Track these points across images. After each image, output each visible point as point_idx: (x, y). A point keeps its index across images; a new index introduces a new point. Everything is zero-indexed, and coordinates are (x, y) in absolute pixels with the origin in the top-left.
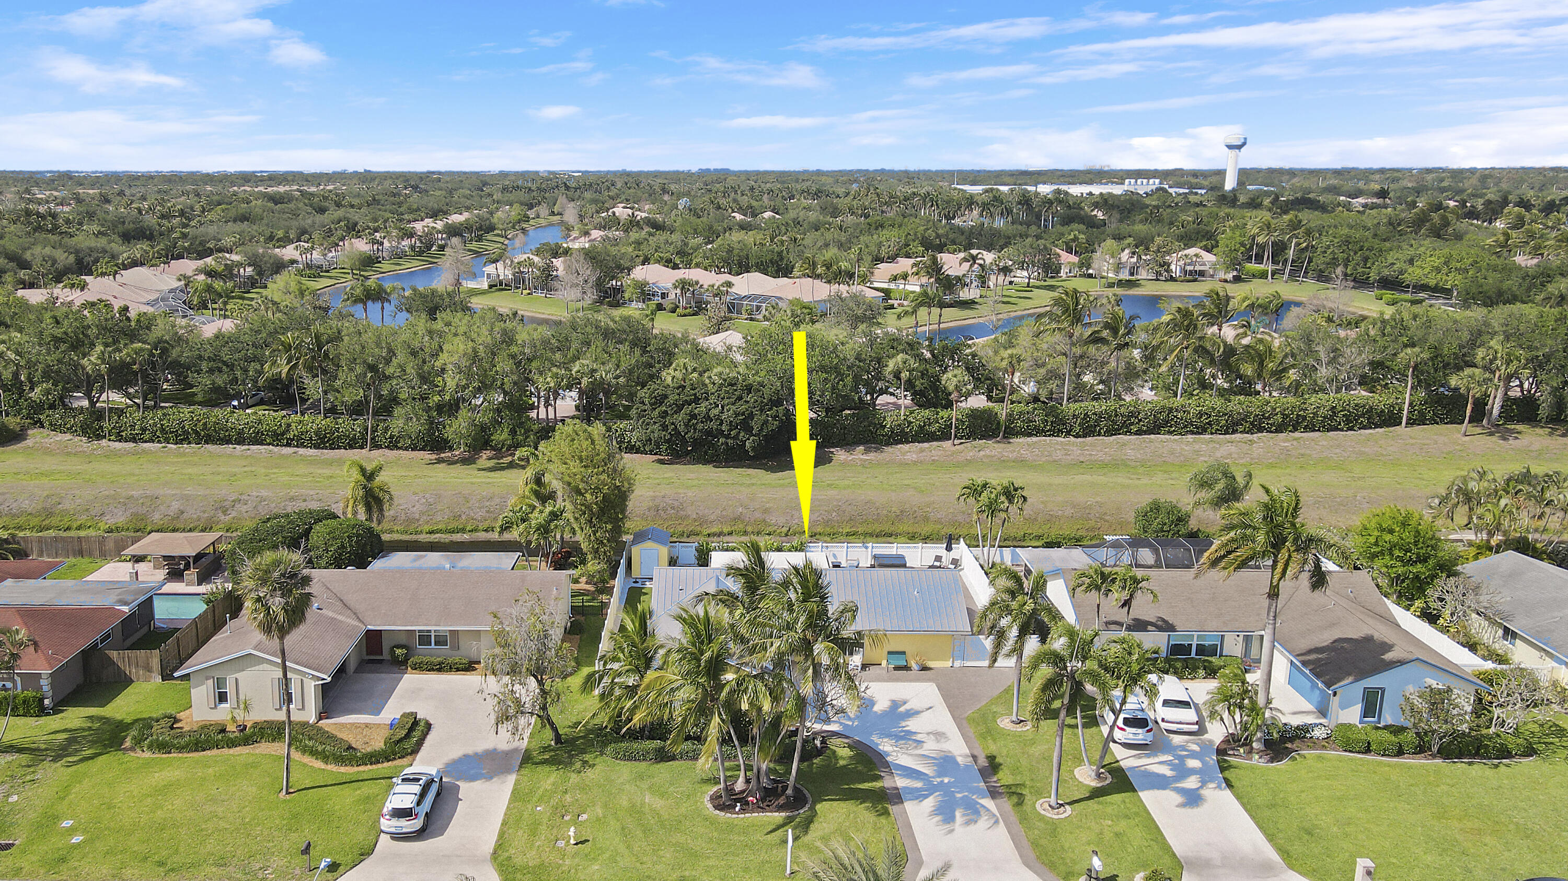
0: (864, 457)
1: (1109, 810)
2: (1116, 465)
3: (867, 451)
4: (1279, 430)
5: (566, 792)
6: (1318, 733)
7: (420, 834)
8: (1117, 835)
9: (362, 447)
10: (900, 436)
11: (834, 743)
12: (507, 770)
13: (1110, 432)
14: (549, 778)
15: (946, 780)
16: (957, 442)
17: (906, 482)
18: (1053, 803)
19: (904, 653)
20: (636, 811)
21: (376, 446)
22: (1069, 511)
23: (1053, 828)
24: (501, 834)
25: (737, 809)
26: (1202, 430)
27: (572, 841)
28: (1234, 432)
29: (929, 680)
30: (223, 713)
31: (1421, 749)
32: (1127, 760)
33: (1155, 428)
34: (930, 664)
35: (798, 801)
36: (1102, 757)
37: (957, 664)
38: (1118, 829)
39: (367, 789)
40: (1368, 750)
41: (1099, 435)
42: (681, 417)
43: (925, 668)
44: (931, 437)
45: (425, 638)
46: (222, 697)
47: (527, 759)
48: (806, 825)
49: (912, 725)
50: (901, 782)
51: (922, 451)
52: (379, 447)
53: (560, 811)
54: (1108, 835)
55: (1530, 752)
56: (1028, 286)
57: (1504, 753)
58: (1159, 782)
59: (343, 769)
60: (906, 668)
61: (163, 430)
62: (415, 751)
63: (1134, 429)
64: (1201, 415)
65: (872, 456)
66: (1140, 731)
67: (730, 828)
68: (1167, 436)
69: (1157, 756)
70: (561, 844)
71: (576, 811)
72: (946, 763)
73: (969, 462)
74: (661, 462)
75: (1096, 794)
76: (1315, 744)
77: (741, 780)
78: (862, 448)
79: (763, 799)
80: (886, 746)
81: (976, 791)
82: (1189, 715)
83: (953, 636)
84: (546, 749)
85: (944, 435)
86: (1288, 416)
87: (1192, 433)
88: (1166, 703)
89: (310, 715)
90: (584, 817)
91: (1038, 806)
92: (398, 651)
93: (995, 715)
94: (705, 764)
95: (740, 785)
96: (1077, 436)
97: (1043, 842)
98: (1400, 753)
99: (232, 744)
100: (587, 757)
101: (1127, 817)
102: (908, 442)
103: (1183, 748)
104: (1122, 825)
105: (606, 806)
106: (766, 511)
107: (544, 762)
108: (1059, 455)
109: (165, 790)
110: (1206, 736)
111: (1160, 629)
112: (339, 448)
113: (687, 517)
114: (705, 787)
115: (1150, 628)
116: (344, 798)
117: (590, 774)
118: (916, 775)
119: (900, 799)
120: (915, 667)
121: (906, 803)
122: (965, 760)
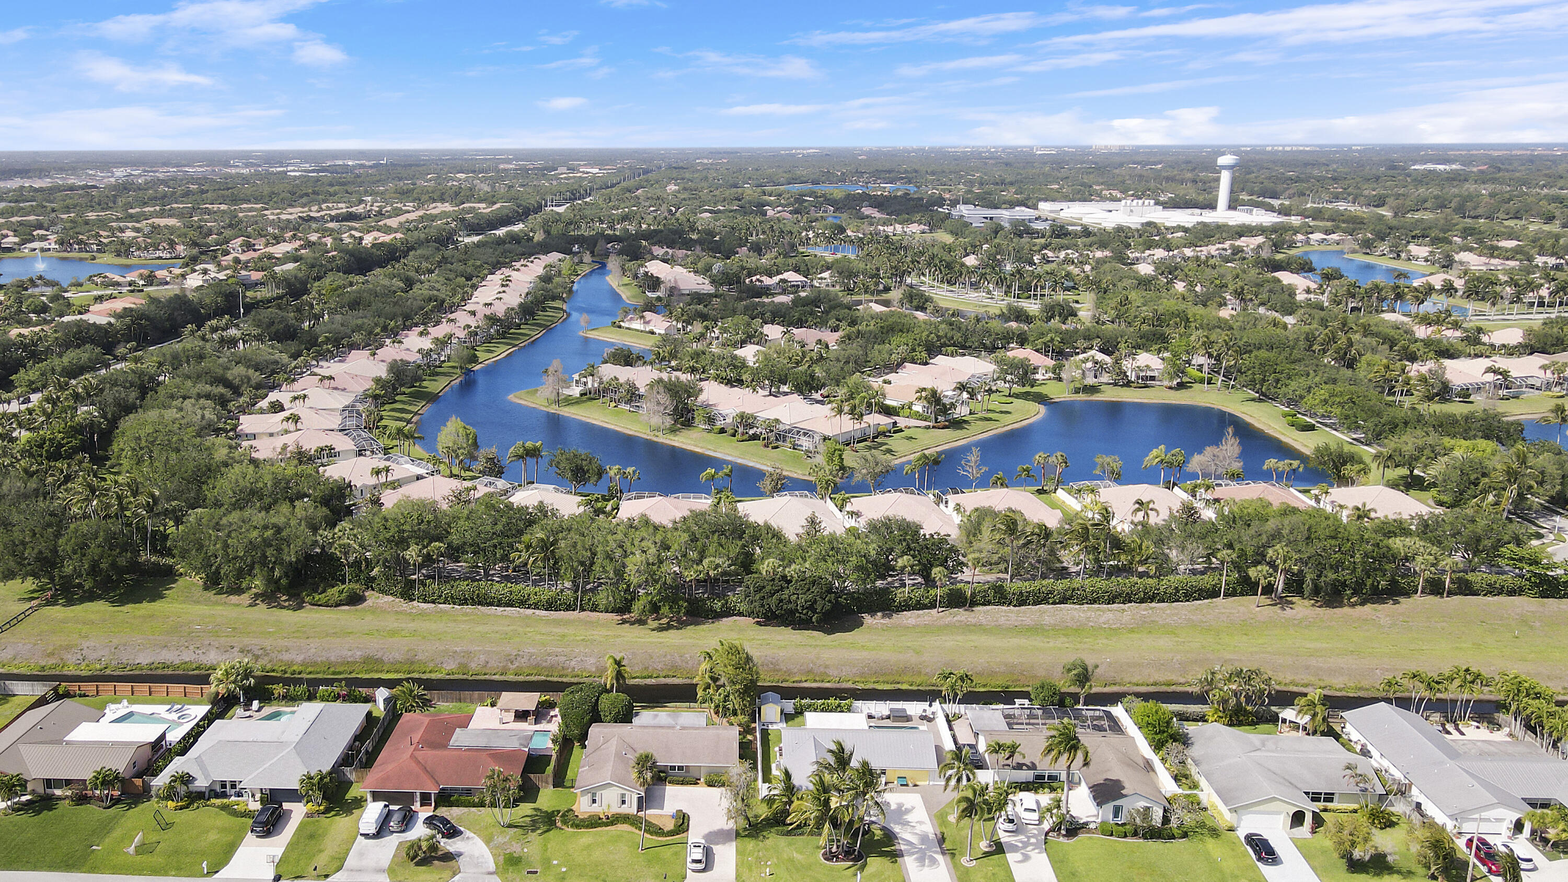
0: (882, 621)
1: (992, 862)
2: (1036, 629)
3: (883, 617)
5: (759, 851)
6: (1092, 826)
7: (704, 870)
8: (993, 874)
9: (574, 610)
10: (906, 606)
11: (873, 826)
12: (731, 840)
13: (1035, 603)
14: (750, 844)
15: (923, 847)
16: (941, 609)
17: (909, 644)
18: (968, 859)
19: (905, 777)
20: (791, 860)
21: (582, 609)
22: (1003, 669)
23: (967, 871)
24: (737, 870)
25: (834, 860)
26: (1093, 601)
27: (766, 874)
29: (917, 792)
30: (596, 809)
31: (1135, 834)
32: (1004, 838)
33: (1064, 600)
34: (918, 783)
35: (859, 857)
36: (992, 835)
37: (931, 783)
38: (994, 871)
39: (675, 848)
40: (1112, 835)
41: (1029, 605)
42: (773, 601)
43: (915, 785)
44: (925, 607)
45: (673, 768)
46: (594, 801)
47: (738, 834)
48: (862, 868)
49: (909, 817)
50: (903, 847)
51: (919, 616)
52: (585, 610)
53: (759, 859)
54: (990, 874)
55: (1185, 835)
56: (1010, 396)
57: (1173, 837)
58: (1015, 849)
59: (660, 839)
60: (907, 785)
62: (688, 830)
63: (1052, 600)
65: (886, 621)
66: (1011, 824)
67: (832, 869)
68: (1072, 606)
69: (1018, 836)
70: (763, 875)
71: (766, 860)
72: (924, 838)
73: (947, 626)
74: (758, 623)
75: (987, 854)
76: (1090, 831)
77: (835, 847)
78: (880, 614)
79: (845, 856)
80: (897, 829)
81: (936, 852)
82: (1035, 816)
84: (745, 829)
85: (932, 605)
87: (1087, 603)
88: (1026, 810)
89: (634, 810)
90: (769, 863)
91: (962, 860)
92: (662, 775)
93: (946, 814)
94: (822, 841)
95: (834, 850)
96: (1015, 606)
97: (962, 877)
98: (1125, 836)
99: (606, 825)
100: (765, 833)
101: (999, 866)
102: (910, 610)
103: (1031, 833)
104: (996, 870)
105: (778, 858)
106: (827, 667)
107: (746, 836)
108: (1002, 620)
109: (588, 847)
110: (1041, 826)
111: (1029, 768)
112: (560, 610)
114: (819, 850)
115: (1024, 767)
116: (667, 853)
117: (768, 842)
118: (909, 843)
119: (903, 856)
120: (911, 785)
121: (906, 858)
122: (932, 836)
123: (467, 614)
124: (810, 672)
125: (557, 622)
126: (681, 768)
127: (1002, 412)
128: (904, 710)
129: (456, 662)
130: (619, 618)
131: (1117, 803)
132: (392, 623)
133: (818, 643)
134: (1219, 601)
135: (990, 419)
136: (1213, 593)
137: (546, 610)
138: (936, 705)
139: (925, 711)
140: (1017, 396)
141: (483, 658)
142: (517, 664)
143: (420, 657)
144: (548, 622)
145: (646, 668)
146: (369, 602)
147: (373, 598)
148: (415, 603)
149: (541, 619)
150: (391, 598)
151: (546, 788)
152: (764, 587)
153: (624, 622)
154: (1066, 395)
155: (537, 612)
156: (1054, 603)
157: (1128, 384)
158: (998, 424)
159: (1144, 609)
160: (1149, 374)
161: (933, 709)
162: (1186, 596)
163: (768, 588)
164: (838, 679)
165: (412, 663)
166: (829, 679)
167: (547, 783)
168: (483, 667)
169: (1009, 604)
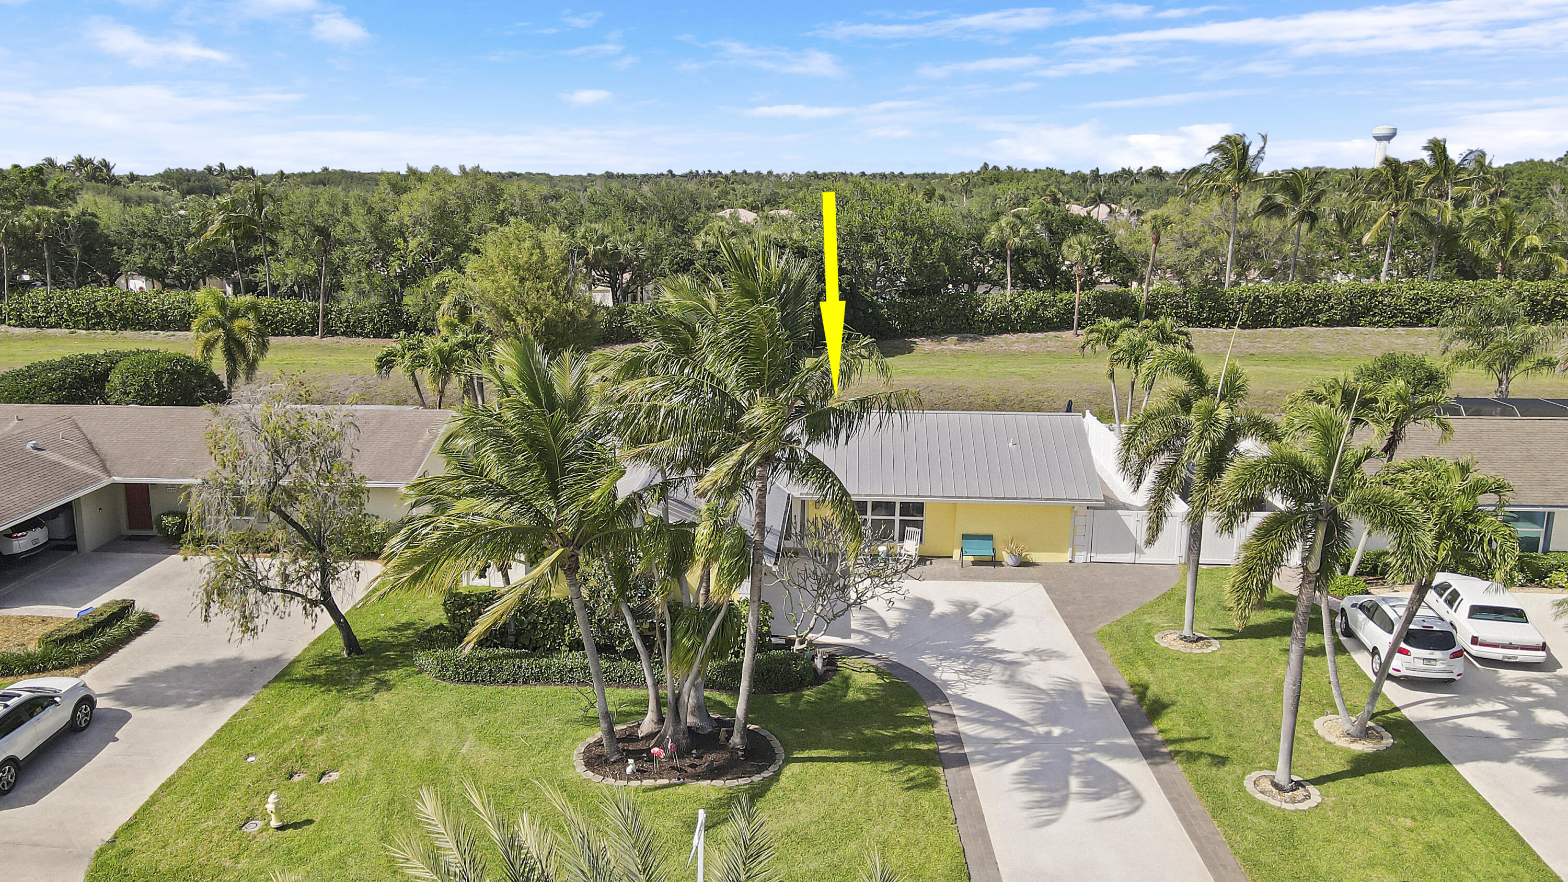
0: (957, 347)
8: (1431, 848)
10: (1005, 323)
11: (848, 665)
16: (1080, 331)
17: (1014, 370)
18: (1281, 776)
19: (989, 537)
20: (433, 769)
21: (330, 332)
25: (629, 770)
27: (274, 823)
29: (1032, 579)
33: (1352, 317)
34: (1035, 557)
35: (747, 762)
36: (1362, 698)
37: (1081, 558)
41: (1274, 326)
43: (1024, 563)
44: (1048, 326)
49: (999, 639)
50: (966, 730)
51: (1034, 341)
53: (289, 766)
60: (994, 562)
65: (967, 346)
66: (1437, 654)
68: (1368, 328)
69: (1474, 702)
70: (253, 827)
72: (1060, 702)
77: (649, 717)
78: (955, 338)
79: (682, 753)
81: (1120, 753)
82: (1526, 633)
83: (1074, 508)
85: (1064, 323)
88: (1479, 611)
90: (333, 777)
91: (1248, 784)
93: (1149, 630)
95: (639, 733)
97: (1267, 857)
100: (389, 675)
101: (1445, 812)
103: (1525, 691)
104: (1437, 829)
105: (381, 757)
107: (311, 680)
110: (1559, 672)
118: (1002, 719)
119: (963, 761)
120: (1007, 558)
122: (1093, 692)
148: (4, 327)
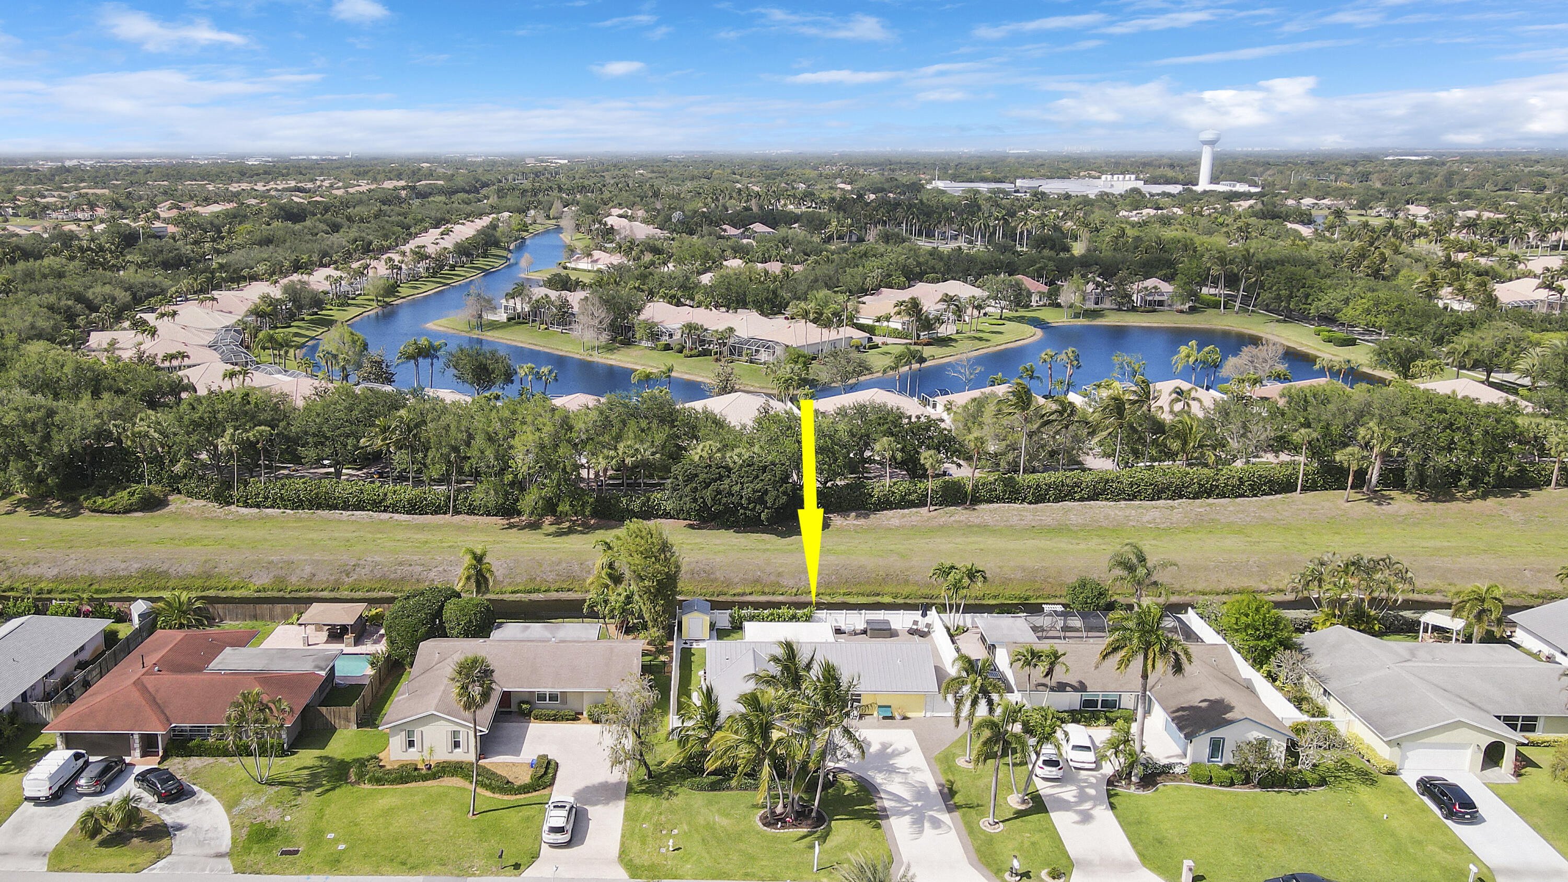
0: (855, 522)
1: (1029, 826)
2: (1060, 529)
3: (857, 517)
4: (1196, 496)
5: (661, 814)
6: (1178, 770)
7: (568, 844)
8: (1033, 844)
9: (445, 513)
10: (886, 504)
11: (842, 777)
12: (618, 798)
13: (1057, 500)
14: (648, 804)
15: (920, 804)
16: (932, 508)
17: (892, 547)
18: (991, 822)
19: (890, 707)
20: (710, 827)
21: (457, 512)
22: (1019, 575)
23: (990, 840)
24: (623, 844)
25: (779, 826)
26: (1133, 497)
27: (671, 849)
28: (1159, 498)
29: (908, 727)
30: (413, 755)
31: (1247, 781)
32: (1044, 789)
33: (1095, 496)
34: (909, 715)
35: (820, 820)
36: (1027, 786)
37: (928, 715)
38: (1033, 839)
39: (526, 812)
40: (1210, 782)
42: (708, 493)
43: (905, 718)
44: (912, 505)
45: (542, 697)
46: (411, 744)
47: (630, 789)
48: (824, 838)
49: (897, 763)
50: (887, 804)
51: (904, 516)
52: (459, 513)
53: (659, 827)
54: (1027, 844)
55: (1322, 782)
56: (1001, 319)
57: (1304, 784)
58: (1064, 805)
59: (506, 797)
60: (892, 718)
61: (282, 498)
62: (552, 784)
63: (1077, 496)
64: (1131, 484)
65: (862, 522)
66: (1054, 769)
67: (775, 839)
68: (1104, 503)
69: (1066, 786)
70: (663, 850)
71: (670, 828)
72: (921, 792)
73: (942, 527)
74: (691, 526)
75: (1020, 814)
76: (1175, 777)
77: (780, 805)
78: (854, 514)
79: (796, 819)
80: (879, 779)
81: (940, 811)
82: (1090, 756)
83: (926, 695)
84: (642, 782)
85: (922, 503)
86: (1203, 485)
87: (1126, 500)
88: (1075, 747)
89: (471, 757)
90: (676, 831)
91: (981, 823)
92: (524, 706)
93: (954, 756)
94: (761, 796)
95: (779, 809)
96: (1030, 503)
97: (983, 848)
98: (1232, 784)
99: (425, 778)
100: (672, 788)
101: (1041, 831)
102: (892, 509)
103: (1085, 781)
104: (1037, 837)
105: (689, 824)
106: (780, 575)
107: (643, 792)
108: (1015, 520)
109: (389, 812)
110: (1101, 771)
111: (1075, 689)
112: (427, 513)
113: (716, 579)
114: (755, 811)
115: (1068, 689)
116: (512, 819)
117: (675, 800)
118: (899, 799)
119: (887, 817)
120: (898, 717)
121: (891, 819)
122: (933, 788)
123: (300, 520)
124: (757, 581)
125: (421, 528)
126: (553, 697)
127: (993, 332)
128: (888, 622)
129: (271, 575)
130: (506, 522)
131: (1216, 734)
132: (195, 529)
133: (768, 546)
134: (1296, 495)
135: (980, 339)
136: (1286, 486)
137: (409, 513)
138: (933, 614)
139: (916, 623)
140: (1010, 319)
141: (308, 569)
142: (355, 577)
143: (222, 569)
144: (408, 527)
145: (532, 580)
146: (171, 508)
147: (177, 502)
148: (233, 508)
149: (399, 524)
150: (202, 502)
151: (346, 728)
152: (696, 475)
153: (511, 526)
154: (1065, 320)
155: (396, 516)
156: (1082, 499)
157: (1134, 309)
158: (989, 344)
159: (1200, 506)
160: (1157, 298)
161: (928, 620)
162: (1252, 490)
163: (702, 476)
164: (794, 590)
165: (209, 577)
166: (783, 590)
167: (348, 720)
168: (308, 581)
169: (1023, 501)
